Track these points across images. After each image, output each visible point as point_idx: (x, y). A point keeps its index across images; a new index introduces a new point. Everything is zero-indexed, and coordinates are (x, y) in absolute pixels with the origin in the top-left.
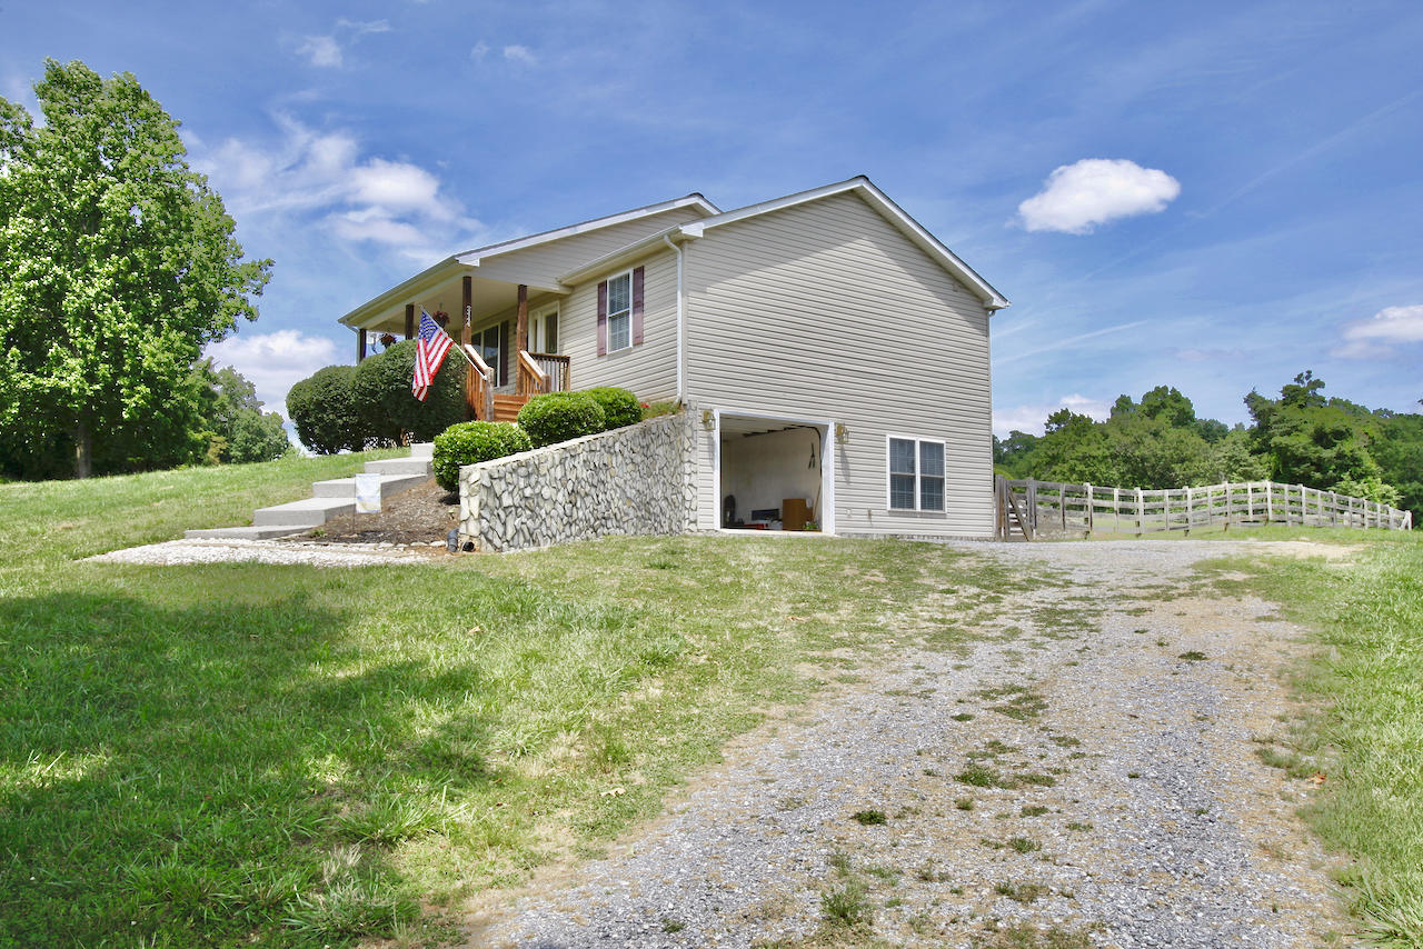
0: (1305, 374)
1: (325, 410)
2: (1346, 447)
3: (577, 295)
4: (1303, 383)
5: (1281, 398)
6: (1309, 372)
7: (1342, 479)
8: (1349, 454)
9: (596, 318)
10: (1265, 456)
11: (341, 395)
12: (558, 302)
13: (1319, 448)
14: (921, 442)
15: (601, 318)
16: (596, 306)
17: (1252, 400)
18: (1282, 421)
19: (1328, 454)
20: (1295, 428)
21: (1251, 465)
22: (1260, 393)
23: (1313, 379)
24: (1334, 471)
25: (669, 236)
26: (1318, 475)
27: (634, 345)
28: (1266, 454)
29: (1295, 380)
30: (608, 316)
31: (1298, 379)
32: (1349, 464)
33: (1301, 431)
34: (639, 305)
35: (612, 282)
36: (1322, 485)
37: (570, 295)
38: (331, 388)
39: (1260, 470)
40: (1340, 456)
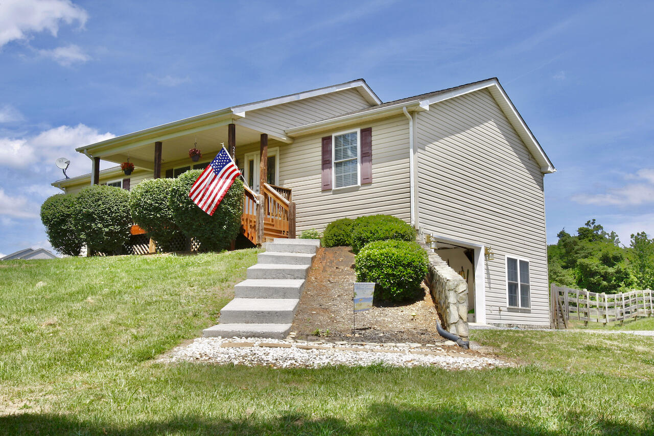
0: (591, 221)
1: (94, 220)
2: (622, 266)
3: (297, 145)
4: (590, 226)
5: (577, 234)
6: (594, 220)
7: (620, 286)
8: (624, 271)
9: (320, 162)
10: (571, 271)
11: (109, 209)
12: (278, 148)
13: (606, 266)
14: (520, 261)
15: (326, 163)
16: (320, 153)
17: (562, 235)
18: (582, 249)
19: (611, 270)
20: (590, 254)
21: (564, 276)
22: (567, 231)
23: (596, 224)
24: (615, 281)
25: (407, 108)
26: (605, 283)
27: (363, 184)
28: (571, 269)
29: (586, 224)
30: (333, 161)
31: (588, 224)
32: (622, 277)
33: (593, 255)
34: (367, 155)
35: (336, 138)
36: (608, 290)
37: (291, 144)
38: (100, 202)
39: (570, 279)
40: (618, 272)
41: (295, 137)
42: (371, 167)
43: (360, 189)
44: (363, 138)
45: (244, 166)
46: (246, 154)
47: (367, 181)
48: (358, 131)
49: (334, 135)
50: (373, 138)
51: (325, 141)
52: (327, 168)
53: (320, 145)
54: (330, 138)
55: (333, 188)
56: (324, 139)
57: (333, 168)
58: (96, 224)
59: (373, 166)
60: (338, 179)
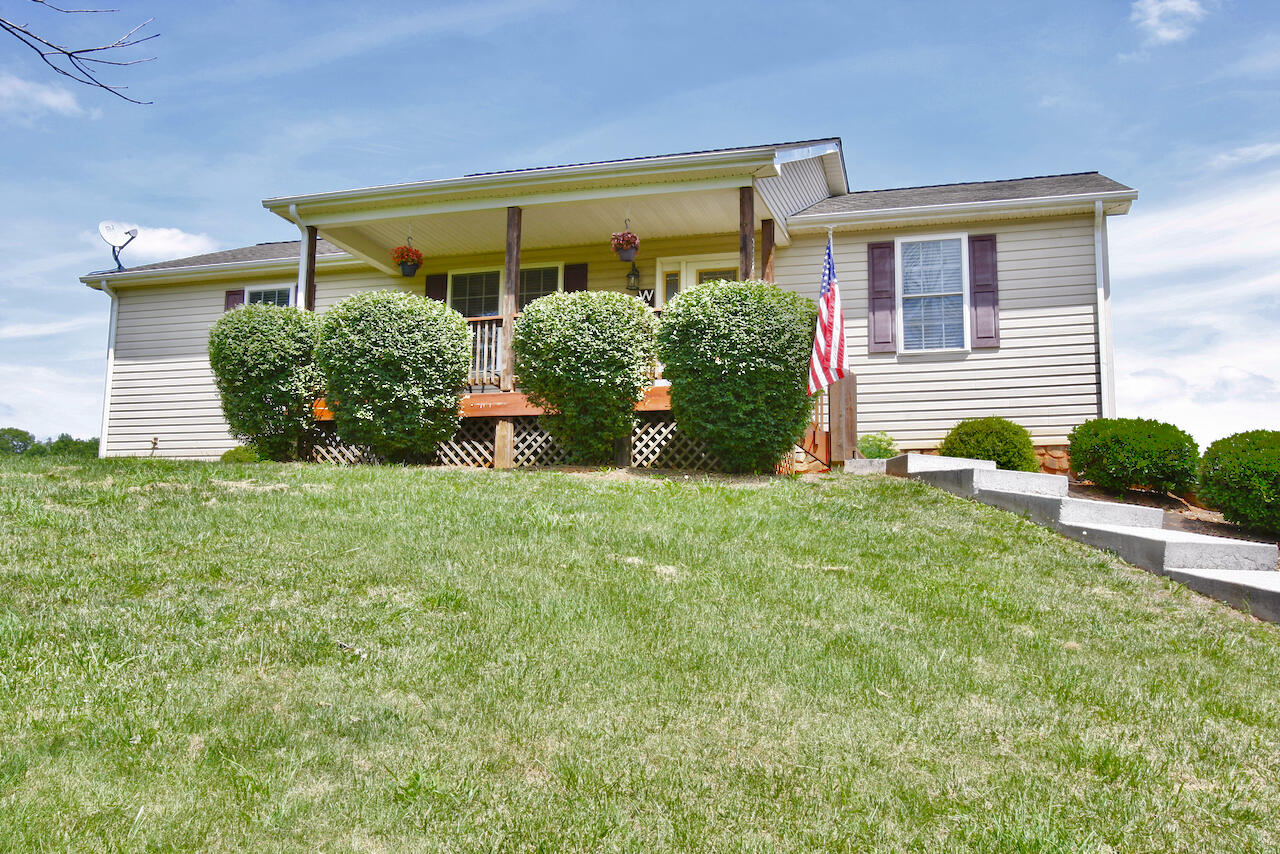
27: (975, 349)
41: (796, 235)
42: (996, 315)
43: (969, 357)
44: (977, 255)
45: (654, 284)
46: (658, 259)
47: (988, 342)
48: (964, 237)
49: (899, 242)
50: (1000, 256)
51: (875, 250)
52: (882, 308)
53: (864, 257)
54: (890, 246)
55: (901, 349)
56: (872, 247)
57: (900, 311)
58: (407, 387)
59: (1002, 315)
60: (911, 331)
